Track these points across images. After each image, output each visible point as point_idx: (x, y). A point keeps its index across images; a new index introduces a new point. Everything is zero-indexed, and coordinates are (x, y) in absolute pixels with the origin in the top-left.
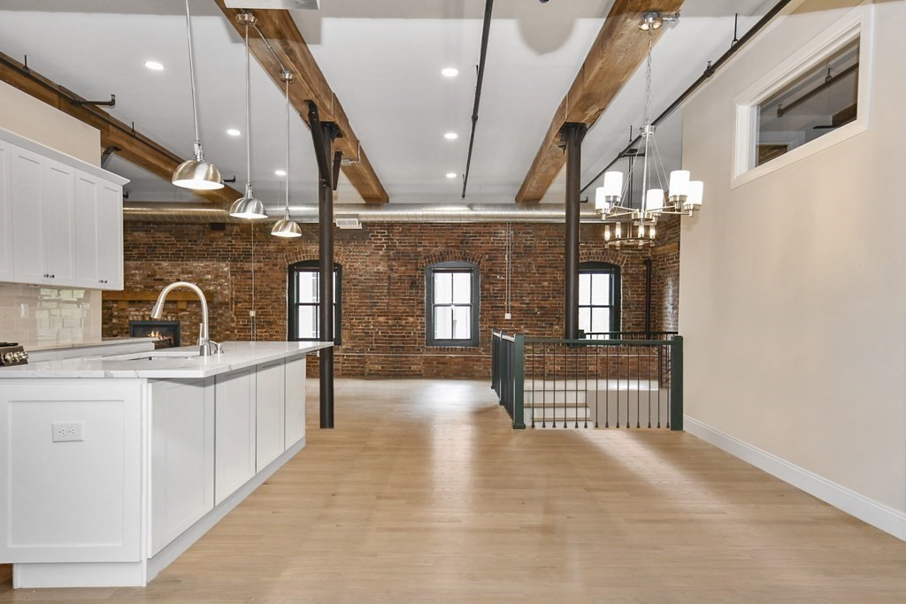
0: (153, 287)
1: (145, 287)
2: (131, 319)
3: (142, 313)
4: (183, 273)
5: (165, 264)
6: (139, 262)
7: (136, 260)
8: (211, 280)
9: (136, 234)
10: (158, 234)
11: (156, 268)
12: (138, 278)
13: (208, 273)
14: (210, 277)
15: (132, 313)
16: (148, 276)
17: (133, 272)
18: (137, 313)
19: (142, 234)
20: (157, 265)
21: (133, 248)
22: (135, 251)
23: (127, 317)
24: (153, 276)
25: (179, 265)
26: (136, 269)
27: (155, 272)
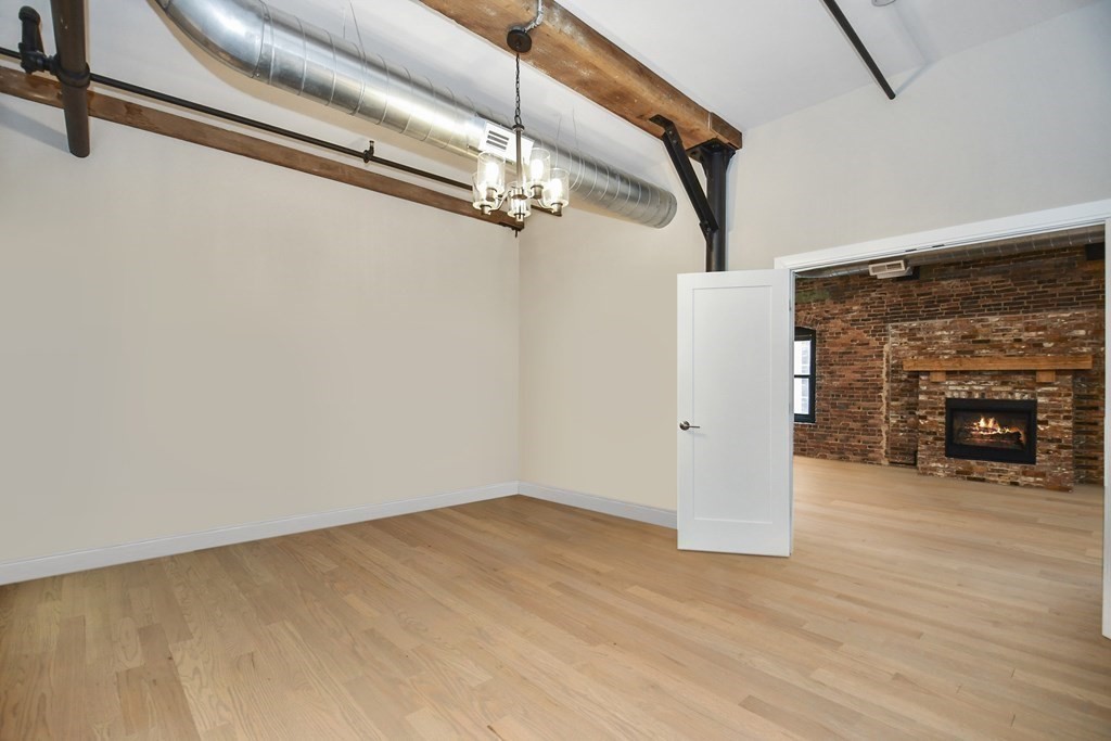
0: (971, 352)
1: (958, 352)
2: (949, 396)
3: (967, 388)
4: (1027, 330)
5: (993, 319)
6: (949, 321)
7: (943, 318)
8: (1085, 337)
9: (944, 283)
10: (981, 279)
11: (978, 325)
12: (946, 341)
13: (1079, 327)
14: (1082, 332)
15: (951, 388)
16: (964, 337)
17: (939, 333)
18: (959, 388)
19: (955, 282)
20: (979, 321)
21: (939, 302)
22: (944, 306)
23: (943, 394)
24: (971, 337)
25: (1020, 319)
26: (944, 329)
27: (977, 331)
